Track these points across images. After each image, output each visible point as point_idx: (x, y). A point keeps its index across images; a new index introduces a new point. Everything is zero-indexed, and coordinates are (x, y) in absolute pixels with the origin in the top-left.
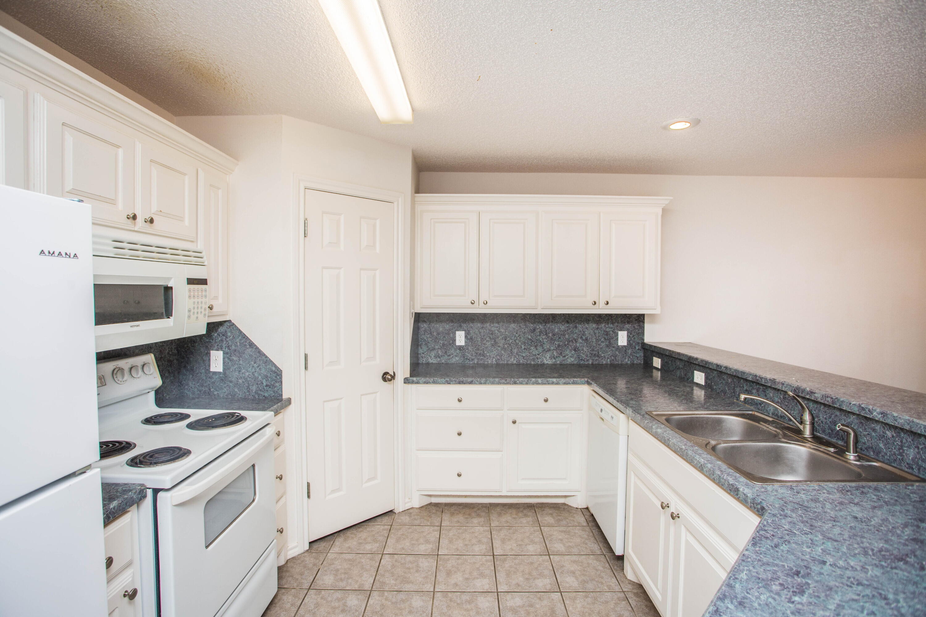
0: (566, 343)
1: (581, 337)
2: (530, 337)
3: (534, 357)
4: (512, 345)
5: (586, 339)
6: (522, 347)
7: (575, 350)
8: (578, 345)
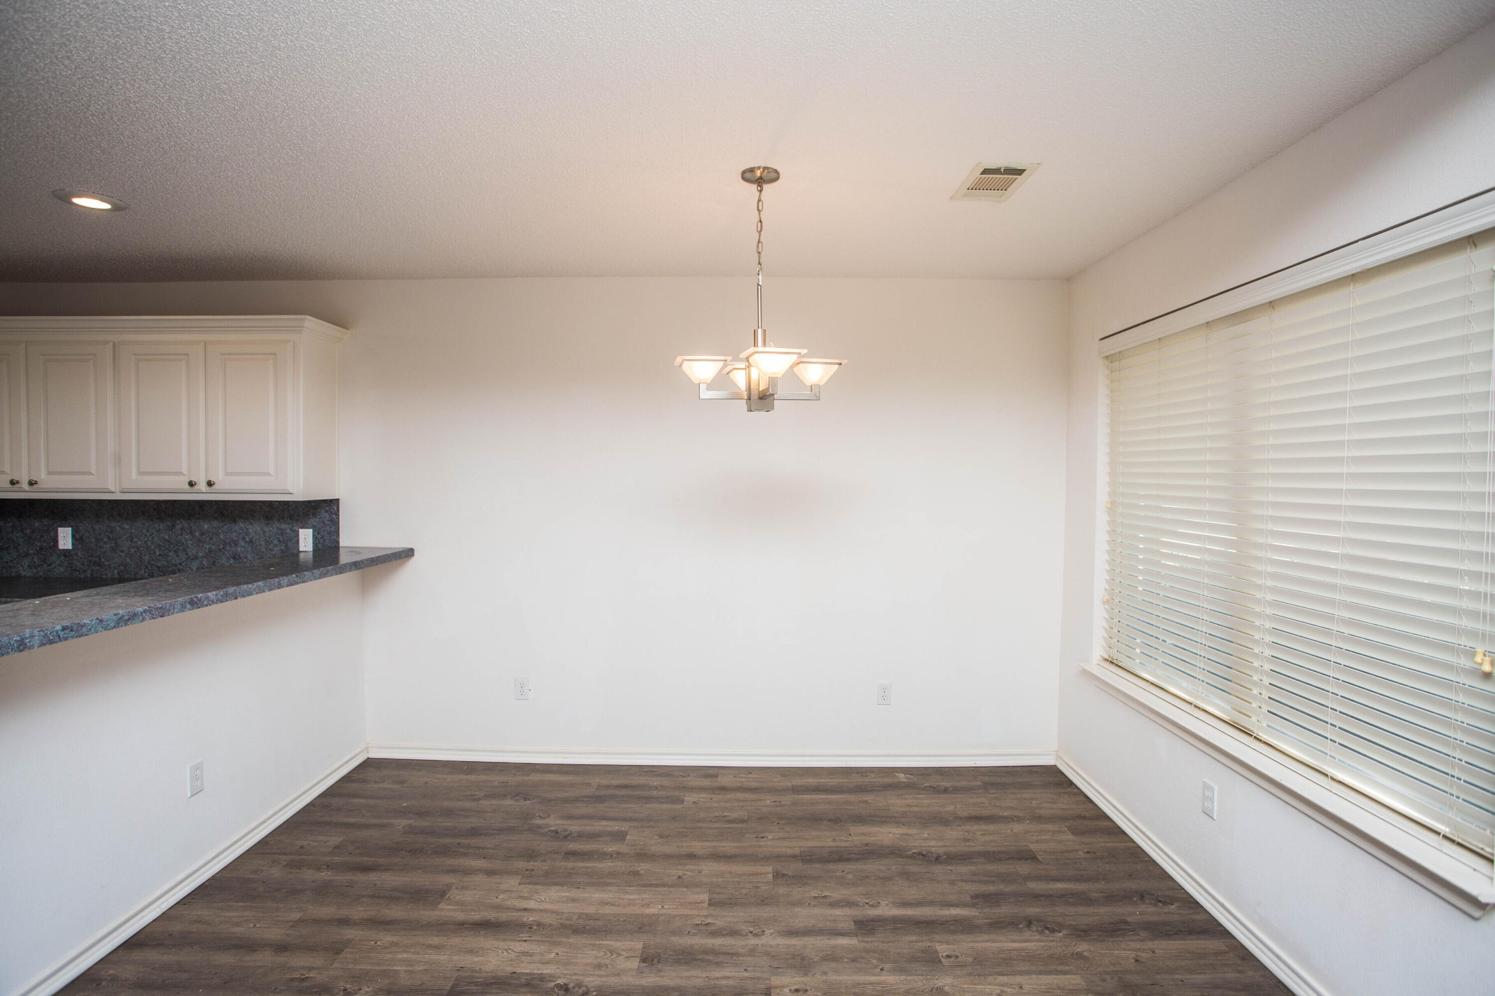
0: (221, 546)
1: (243, 538)
2: (167, 537)
3: (174, 568)
4: (141, 548)
5: (251, 541)
6: (155, 553)
7: (234, 558)
8: (239, 549)
